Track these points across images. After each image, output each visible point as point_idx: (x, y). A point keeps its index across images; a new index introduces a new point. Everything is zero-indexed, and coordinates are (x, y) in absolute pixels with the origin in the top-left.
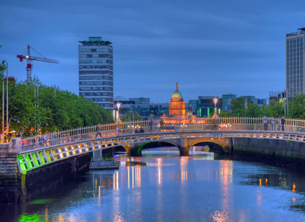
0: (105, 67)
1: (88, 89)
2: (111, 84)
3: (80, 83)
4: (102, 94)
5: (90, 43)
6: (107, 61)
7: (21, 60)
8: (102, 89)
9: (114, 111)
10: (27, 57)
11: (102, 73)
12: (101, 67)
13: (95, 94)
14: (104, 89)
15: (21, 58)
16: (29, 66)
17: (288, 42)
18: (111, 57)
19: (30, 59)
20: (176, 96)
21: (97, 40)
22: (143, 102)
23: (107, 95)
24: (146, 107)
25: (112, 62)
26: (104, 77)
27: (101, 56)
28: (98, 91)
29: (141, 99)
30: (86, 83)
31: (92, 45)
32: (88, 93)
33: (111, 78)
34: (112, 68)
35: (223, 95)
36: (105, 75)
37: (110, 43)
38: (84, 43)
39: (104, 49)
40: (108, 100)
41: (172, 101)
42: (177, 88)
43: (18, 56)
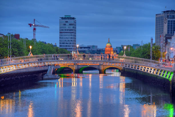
0: (72, 30)
1: (64, 41)
2: (75, 38)
3: (60, 38)
4: (70, 43)
5: (65, 18)
6: (73, 27)
7: (31, 26)
8: (70, 41)
9: (73, 52)
10: (34, 25)
11: (70, 33)
12: (71, 30)
13: (67, 43)
14: (71, 41)
15: (31, 25)
16: (35, 29)
17: (156, 18)
18: (75, 25)
19: (35, 26)
20: (108, 45)
21: (68, 17)
22: (94, 48)
23: (73, 44)
24: (95, 50)
25: (75, 28)
26: (71, 35)
27: (70, 25)
28: (69, 42)
29: (93, 46)
30: (62, 38)
31: (66, 19)
32: (64, 43)
33: (75, 36)
34: (75, 30)
35: (133, 45)
36: (72, 34)
37: (75, 18)
38: (62, 18)
39: (72, 21)
40: (73, 46)
41: (106, 47)
42: (109, 41)
43: (29, 24)
